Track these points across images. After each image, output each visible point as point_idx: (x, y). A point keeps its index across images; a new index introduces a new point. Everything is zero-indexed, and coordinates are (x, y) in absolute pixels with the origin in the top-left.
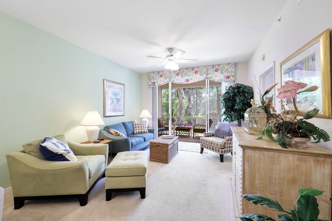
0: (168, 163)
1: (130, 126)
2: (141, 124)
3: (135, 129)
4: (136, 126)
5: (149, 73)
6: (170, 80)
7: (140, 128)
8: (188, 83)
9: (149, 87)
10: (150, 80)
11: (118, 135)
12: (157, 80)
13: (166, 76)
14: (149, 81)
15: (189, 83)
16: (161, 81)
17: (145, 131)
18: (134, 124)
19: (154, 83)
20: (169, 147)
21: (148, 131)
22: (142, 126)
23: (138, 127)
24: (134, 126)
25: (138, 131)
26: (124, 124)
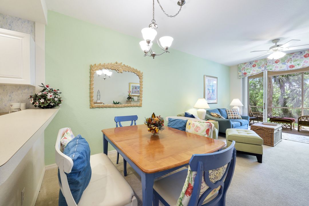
0: (273, 146)
1: (224, 112)
2: (234, 112)
3: (228, 115)
4: (229, 112)
5: (239, 65)
6: (266, 69)
7: (233, 114)
8: (292, 69)
9: (240, 78)
10: (240, 71)
11: (220, 117)
12: (249, 71)
13: (261, 65)
14: (239, 73)
15: (294, 69)
16: (254, 71)
17: (239, 117)
18: (227, 111)
19: (245, 74)
20: (275, 132)
21: (241, 118)
22: (235, 113)
23: (232, 113)
24: (228, 113)
25: (231, 117)
26: (219, 110)
